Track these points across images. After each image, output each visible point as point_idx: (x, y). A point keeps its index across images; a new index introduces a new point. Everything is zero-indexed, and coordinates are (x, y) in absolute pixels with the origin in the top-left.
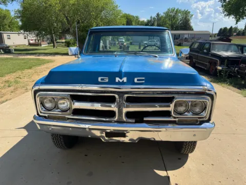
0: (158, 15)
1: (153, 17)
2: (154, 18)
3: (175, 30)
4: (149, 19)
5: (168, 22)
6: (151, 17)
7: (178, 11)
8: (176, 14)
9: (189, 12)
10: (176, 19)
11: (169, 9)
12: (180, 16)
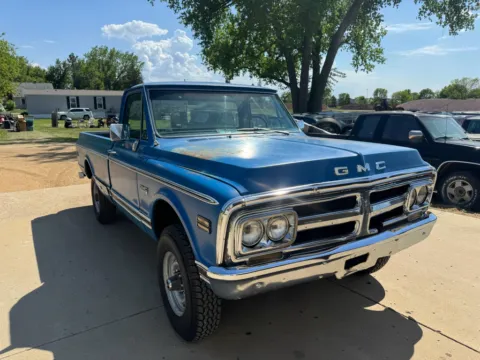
0: (72, 57)
1: (62, 61)
2: (64, 64)
3: (114, 89)
4: (54, 64)
5: (97, 73)
6: (58, 62)
7: (113, 54)
8: (110, 58)
9: (136, 58)
10: (112, 69)
11: (95, 49)
12: (119, 64)
